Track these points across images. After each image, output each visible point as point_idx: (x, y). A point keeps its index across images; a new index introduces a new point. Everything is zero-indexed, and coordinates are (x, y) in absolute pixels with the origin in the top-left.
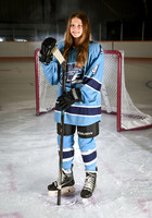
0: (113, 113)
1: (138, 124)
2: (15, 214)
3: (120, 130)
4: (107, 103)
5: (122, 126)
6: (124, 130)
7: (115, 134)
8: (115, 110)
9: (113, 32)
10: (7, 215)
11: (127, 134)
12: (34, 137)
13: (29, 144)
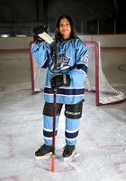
0: (92, 91)
1: (112, 99)
2: (13, 177)
3: (99, 104)
4: (88, 83)
5: (100, 102)
6: (102, 104)
7: (95, 108)
8: (94, 88)
9: (92, 28)
10: (6, 178)
11: (104, 108)
12: (30, 112)
13: (26, 118)
